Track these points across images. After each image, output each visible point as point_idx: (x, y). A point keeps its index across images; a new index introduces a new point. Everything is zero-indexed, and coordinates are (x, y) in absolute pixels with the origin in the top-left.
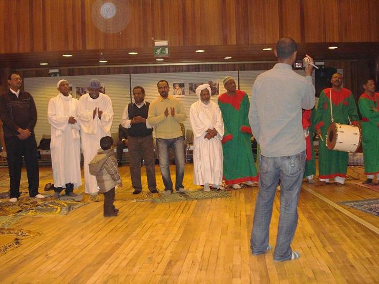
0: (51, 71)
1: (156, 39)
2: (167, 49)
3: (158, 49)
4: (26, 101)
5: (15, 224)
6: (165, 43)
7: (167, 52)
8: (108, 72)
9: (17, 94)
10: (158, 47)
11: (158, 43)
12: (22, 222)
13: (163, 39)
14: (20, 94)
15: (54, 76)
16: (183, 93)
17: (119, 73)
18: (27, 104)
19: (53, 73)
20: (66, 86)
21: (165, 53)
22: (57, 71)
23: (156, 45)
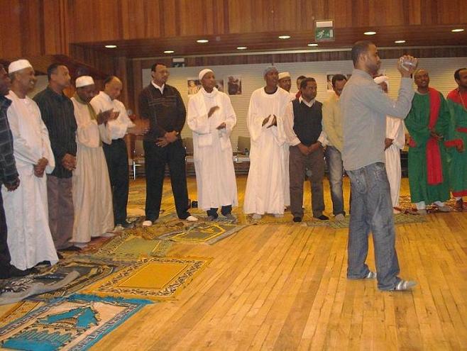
0: (175, 60)
1: (317, 19)
3: (320, 31)
4: (172, 98)
5: (170, 251)
6: (329, 23)
7: (332, 35)
8: (245, 60)
9: (161, 89)
12: (176, 249)
13: (326, 18)
14: (165, 89)
15: (179, 66)
17: (259, 62)
18: (174, 102)
19: (179, 63)
20: (212, 79)
21: (329, 37)
22: (182, 60)
23: (318, 26)
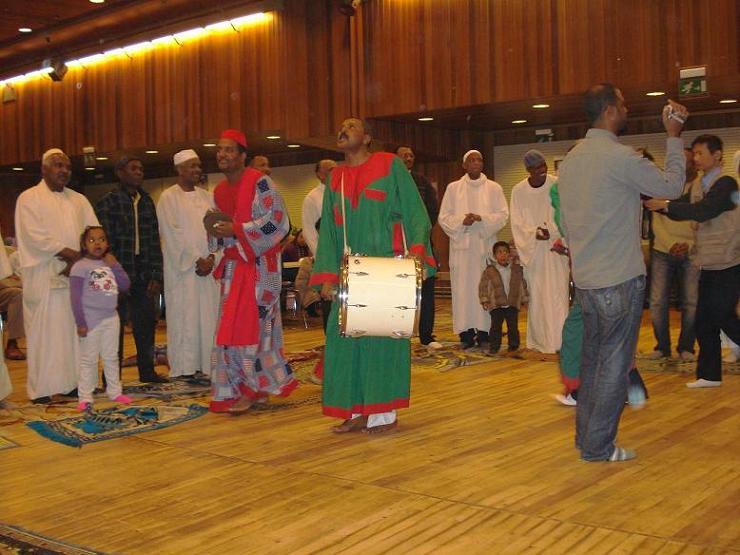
0: (539, 132)
1: (684, 66)
2: (703, 83)
3: (686, 82)
6: (700, 71)
7: (704, 89)
10: (687, 80)
11: (685, 73)
13: (697, 63)
15: (544, 141)
19: (543, 136)
21: (700, 91)
22: (548, 132)
23: (682, 76)
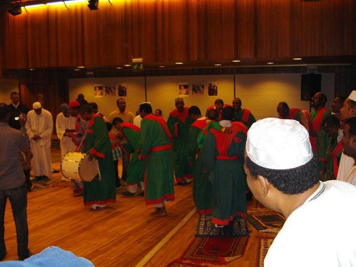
0: (88, 73)
1: (134, 58)
2: (141, 65)
3: (135, 65)
6: (140, 60)
7: (142, 68)
9: (16, 107)
10: (135, 64)
11: (135, 60)
13: (139, 57)
15: (90, 77)
16: (187, 94)
19: (90, 75)
21: (140, 69)
22: (92, 73)
23: (133, 62)
